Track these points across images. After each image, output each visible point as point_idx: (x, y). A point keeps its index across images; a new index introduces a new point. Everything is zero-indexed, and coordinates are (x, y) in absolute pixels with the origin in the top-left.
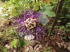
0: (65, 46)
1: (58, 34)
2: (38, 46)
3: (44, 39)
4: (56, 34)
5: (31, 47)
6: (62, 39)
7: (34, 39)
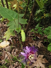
0: (36, 45)
1: (29, 35)
2: (15, 50)
3: (19, 42)
4: (28, 36)
5: (8, 53)
6: (32, 39)
7: (9, 45)
